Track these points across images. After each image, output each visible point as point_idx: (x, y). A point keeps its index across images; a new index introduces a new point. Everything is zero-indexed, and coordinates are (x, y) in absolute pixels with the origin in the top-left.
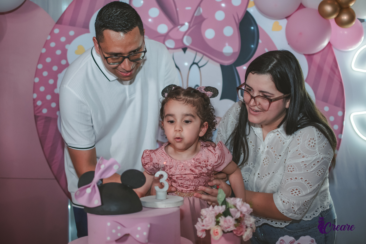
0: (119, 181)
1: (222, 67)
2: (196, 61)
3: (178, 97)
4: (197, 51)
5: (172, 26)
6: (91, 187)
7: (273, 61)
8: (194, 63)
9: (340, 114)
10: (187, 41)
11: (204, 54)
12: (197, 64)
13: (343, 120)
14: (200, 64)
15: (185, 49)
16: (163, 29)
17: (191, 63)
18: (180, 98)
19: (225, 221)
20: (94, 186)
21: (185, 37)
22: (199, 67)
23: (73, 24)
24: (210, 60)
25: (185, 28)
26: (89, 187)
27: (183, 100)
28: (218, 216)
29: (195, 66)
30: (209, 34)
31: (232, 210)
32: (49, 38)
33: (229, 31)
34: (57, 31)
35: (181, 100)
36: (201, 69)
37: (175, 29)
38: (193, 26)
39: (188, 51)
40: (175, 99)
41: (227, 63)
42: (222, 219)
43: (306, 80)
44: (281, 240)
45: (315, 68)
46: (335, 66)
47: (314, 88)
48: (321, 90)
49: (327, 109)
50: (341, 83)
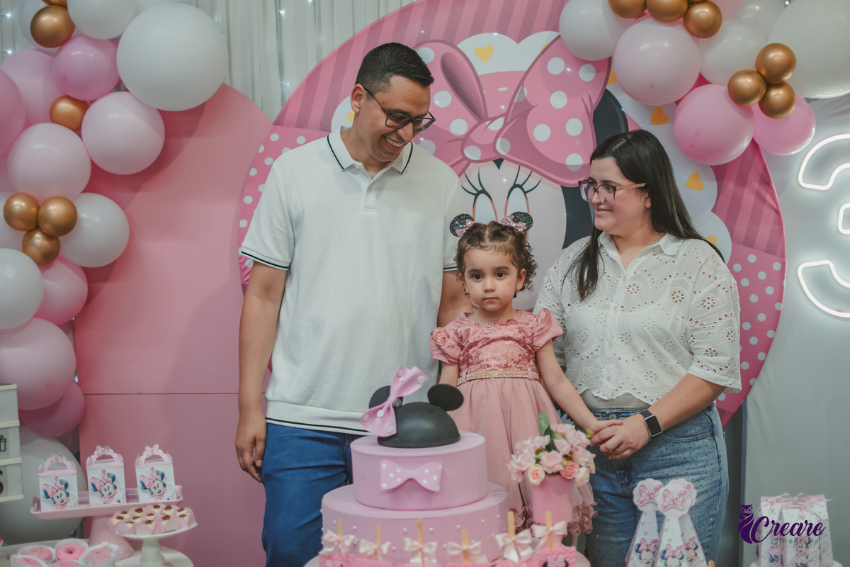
0: (426, 400)
1: (565, 189)
2: (519, 182)
3: (483, 244)
4: (520, 164)
5: (475, 122)
6: (385, 408)
7: (621, 141)
8: (515, 186)
9: (777, 266)
10: (502, 148)
11: (533, 170)
12: (520, 187)
13: (783, 278)
14: (526, 187)
15: (499, 162)
16: (459, 127)
17: (512, 185)
18: (486, 247)
19: (549, 459)
20: (389, 408)
21: (499, 140)
22: (525, 193)
23: (302, 124)
24: (544, 179)
25: (497, 125)
26: (381, 408)
27: (491, 248)
28: (538, 452)
29: (517, 190)
30: (541, 133)
31: (557, 442)
32: (262, 149)
33: (576, 127)
34: (275, 137)
35: (488, 248)
36: (527, 194)
37: (482, 126)
38: (511, 121)
39: (505, 164)
40: (479, 247)
41: (573, 183)
42: (544, 456)
43: (714, 210)
44: (642, 486)
45: (731, 185)
46: (766, 181)
47: (730, 223)
48: (742, 227)
49: (752, 258)
50: (777, 212)
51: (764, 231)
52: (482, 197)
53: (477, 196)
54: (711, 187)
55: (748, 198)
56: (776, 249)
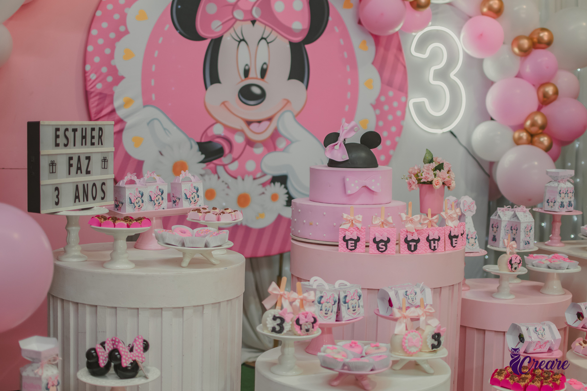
1: (291, 43)
2: (265, 36)
4: (266, 25)
6: (339, 144)
8: (262, 38)
9: (403, 99)
10: (256, 13)
11: (273, 29)
12: (265, 39)
14: (269, 40)
15: (253, 22)
17: (260, 38)
21: (254, 8)
22: (268, 43)
24: (279, 36)
29: (263, 41)
30: (279, 7)
33: (299, 5)
36: (270, 44)
39: (257, 24)
41: (296, 40)
43: (373, 63)
44: (448, 200)
45: (382, 50)
46: (400, 49)
47: (381, 71)
48: (387, 74)
49: (391, 94)
50: (405, 67)
51: (398, 79)
52: (243, 43)
53: (239, 42)
54: (372, 48)
55: (391, 57)
56: (403, 89)
